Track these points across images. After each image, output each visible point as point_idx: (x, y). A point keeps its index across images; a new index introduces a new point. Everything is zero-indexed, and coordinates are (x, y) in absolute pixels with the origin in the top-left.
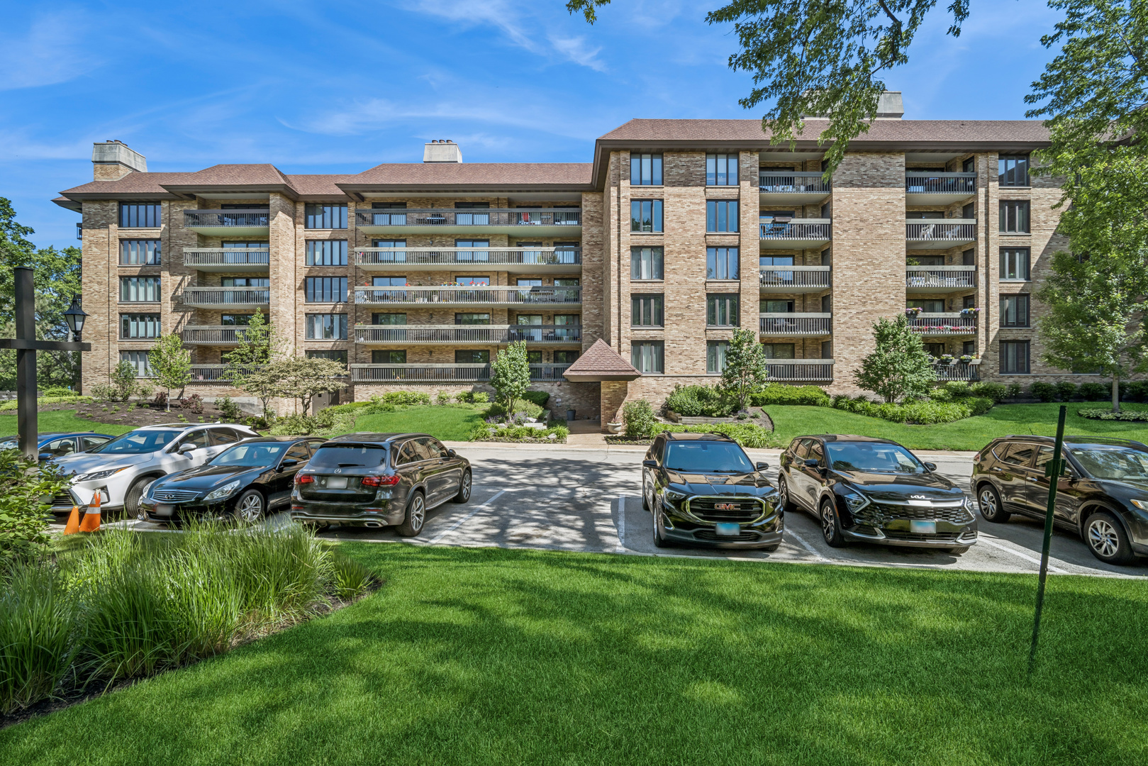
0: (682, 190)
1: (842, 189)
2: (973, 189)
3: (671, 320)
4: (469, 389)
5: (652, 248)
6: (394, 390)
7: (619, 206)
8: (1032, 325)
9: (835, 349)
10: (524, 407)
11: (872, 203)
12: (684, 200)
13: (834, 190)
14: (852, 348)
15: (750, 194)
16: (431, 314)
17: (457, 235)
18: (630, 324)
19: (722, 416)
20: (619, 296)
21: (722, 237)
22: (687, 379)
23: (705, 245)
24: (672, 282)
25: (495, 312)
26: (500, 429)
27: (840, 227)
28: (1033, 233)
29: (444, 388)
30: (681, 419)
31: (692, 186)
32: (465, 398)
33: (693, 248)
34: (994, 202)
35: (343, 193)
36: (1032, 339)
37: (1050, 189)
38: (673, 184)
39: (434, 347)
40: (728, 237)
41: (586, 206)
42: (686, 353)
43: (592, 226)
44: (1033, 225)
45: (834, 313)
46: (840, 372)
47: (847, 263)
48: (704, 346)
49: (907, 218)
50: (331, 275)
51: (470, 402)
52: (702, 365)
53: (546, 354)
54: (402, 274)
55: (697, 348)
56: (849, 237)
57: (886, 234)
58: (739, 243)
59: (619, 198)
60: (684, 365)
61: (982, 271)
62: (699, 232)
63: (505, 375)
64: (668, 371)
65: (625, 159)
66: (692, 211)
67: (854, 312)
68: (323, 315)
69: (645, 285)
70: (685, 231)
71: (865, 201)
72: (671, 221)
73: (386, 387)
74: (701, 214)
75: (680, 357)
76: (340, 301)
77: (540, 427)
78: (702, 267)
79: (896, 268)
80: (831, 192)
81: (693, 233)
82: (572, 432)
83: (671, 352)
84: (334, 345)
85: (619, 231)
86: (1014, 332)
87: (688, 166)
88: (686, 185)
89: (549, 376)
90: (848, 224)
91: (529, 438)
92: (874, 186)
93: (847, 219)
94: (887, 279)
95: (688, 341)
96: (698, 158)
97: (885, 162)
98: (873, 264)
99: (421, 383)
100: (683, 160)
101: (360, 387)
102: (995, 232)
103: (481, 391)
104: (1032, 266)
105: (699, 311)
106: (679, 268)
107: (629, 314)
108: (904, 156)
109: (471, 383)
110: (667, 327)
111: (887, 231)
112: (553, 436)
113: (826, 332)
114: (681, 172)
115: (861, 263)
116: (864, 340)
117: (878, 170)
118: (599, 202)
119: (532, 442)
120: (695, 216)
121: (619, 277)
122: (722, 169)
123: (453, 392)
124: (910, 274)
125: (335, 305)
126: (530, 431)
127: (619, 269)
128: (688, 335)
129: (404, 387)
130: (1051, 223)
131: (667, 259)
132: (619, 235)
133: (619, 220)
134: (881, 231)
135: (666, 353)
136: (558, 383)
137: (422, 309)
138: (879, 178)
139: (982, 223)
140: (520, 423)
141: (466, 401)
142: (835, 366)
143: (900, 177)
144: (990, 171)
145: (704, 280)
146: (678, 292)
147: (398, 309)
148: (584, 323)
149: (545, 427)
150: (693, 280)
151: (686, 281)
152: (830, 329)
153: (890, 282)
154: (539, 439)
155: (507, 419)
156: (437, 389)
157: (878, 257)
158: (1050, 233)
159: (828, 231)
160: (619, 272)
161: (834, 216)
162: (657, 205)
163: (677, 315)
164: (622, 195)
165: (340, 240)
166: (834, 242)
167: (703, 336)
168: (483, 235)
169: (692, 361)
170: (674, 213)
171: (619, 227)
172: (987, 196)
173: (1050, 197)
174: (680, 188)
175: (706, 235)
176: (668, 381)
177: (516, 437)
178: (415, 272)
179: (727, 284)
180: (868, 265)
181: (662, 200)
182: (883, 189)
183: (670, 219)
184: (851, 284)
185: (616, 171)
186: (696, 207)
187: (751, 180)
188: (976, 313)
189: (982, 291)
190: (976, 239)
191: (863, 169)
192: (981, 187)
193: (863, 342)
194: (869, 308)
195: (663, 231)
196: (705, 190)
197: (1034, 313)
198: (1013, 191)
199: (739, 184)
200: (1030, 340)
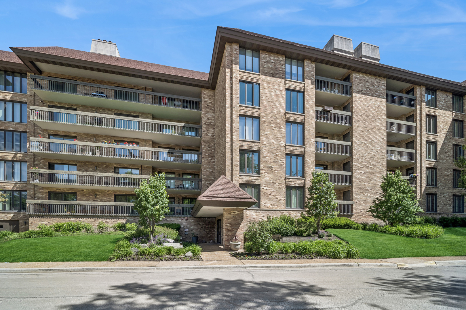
0: (272, 79)
1: (357, 95)
2: (414, 106)
3: (264, 170)
4: (124, 221)
5: (253, 117)
6: (64, 222)
7: (232, 84)
8: (438, 185)
9: (354, 195)
10: (163, 231)
11: (371, 106)
12: (273, 87)
13: (354, 95)
14: (362, 195)
15: (310, 89)
16: (96, 167)
17: (116, 110)
18: (238, 171)
19: (308, 235)
20: (232, 150)
21: (295, 116)
22: (274, 212)
23: (285, 120)
24: (265, 143)
25: (143, 168)
26: (143, 249)
27: (356, 118)
28: (438, 134)
29: (104, 220)
30: (282, 238)
31: (278, 77)
32: (120, 227)
33: (278, 121)
34: (424, 114)
35: (22, 63)
36: (438, 193)
37: (444, 111)
38: (266, 74)
39: (98, 191)
40: (298, 116)
41: (204, 98)
42: (273, 194)
43: (208, 112)
44: (438, 130)
45: (353, 173)
46: (356, 209)
47: (360, 141)
48: (284, 190)
49: (387, 118)
50: (12, 129)
51: (123, 231)
52: (283, 203)
53: (178, 200)
54: (73, 135)
55: (280, 191)
56: (361, 125)
57: (378, 126)
58: (305, 121)
59: (231, 78)
60: (272, 202)
61: (418, 153)
62: (282, 111)
63: (147, 200)
64: (262, 207)
65: (236, 50)
66: (277, 95)
67: (363, 172)
68: (5, 161)
69: (249, 143)
70: (273, 108)
71: (368, 104)
72: (265, 100)
73: (58, 219)
74: (282, 98)
75: (270, 196)
76: (20, 151)
77: (178, 246)
78: (283, 135)
79: (382, 147)
80: (351, 95)
81: (277, 110)
82: (204, 251)
83: (265, 193)
84: (14, 186)
85: (232, 102)
86: (431, 189)
87: (275, 64)
88: (273, 76)
89: (179, 213)
90: (360, 117)
91: (169, 256)
92: (372, 96)
93: (360, 114)
94: (378, 153)
95: (275, 185)
96: (281, 59)
97: (377, 82)
98: (372, 144)
99: (86, 217)
100: (272, 58)
101: (35, 219)
102: (424, 132)
103: (132, 222)
104: (438, 152)
105: (281, 165)
106: (270, 134)
107: (238, 163)
108: (385, 80)
109: (125, 217)
110: (262, 175)
111: (378, 124)
112: (189, 254)
113: (348, 184)
114: (271, 66)
115: (366, 142)
116: (367, 190)
117: (374, 87)
118: (212, 96)
119: (171, 260)
120: (279, 99)
121: (232, 136)
122: (294, 71)
123: (111, 223)
124: (388, 152)
125: (16, 154)
126: (169, 250)
127: (231, 130)
128: (274, 181)
129: (73, 220)
130: (445, 130)
131: (262, 127)
132: (232, 105)
133: (232, 94)
134: (375, 124)
135: (262, 193)
136: (186, 218)
137: (89, 162)
138: (374, 91)
139: (418, 126)
140: (160, 243)
141: (120, 230)
142: (354, 205)
143: (384, 92)
144: (422, 96)
145: (284, 144)
146: (269, 151)
147: (70, 161)
148: (203, 177)
149: (182, 246)
150: (278, 143)
151: (273, 143)
152: (351, 182)
153: (379, 155)
154: (177, 257)
155: (149, 240)
156: (98, 221)
157: (374, 139)
158: (445, 135)
159: (350, 119)
160: (232, 132)
161: (353, 111)
162: (255, 86)
163: (268, 167)
164: (234, 76)
165: (21, 103)
166: (354, 128)
167: (284, 183)
168: (135, 112)
169: (277, 200)
170: (266, 95)
171: (232, 99)
172: (421, 110)
173: (444, 115)
174: (270, 77)
175: (286, 113)
176: (263, 214)
177: (156, 256)
178: (83, 134)
179: (298, 148)
180: (369, 143)
181: (259, 84)
182: (376, 98)
183: (264, 98)
184: (361, 155)
185: (230, 57)
186: (280, 93)
187: (311, 80)
188: (416, 177)
189: (418, 165)
190: (416, 134)
191: (367, 84)
192: (418, 105)
193: (367, 191)
194: (370, 170)
195: (259, 106)
196: (285, 82)
197: (439, 179)
198: (431, 110)
199: (304, 80)
200: (437, 194)
